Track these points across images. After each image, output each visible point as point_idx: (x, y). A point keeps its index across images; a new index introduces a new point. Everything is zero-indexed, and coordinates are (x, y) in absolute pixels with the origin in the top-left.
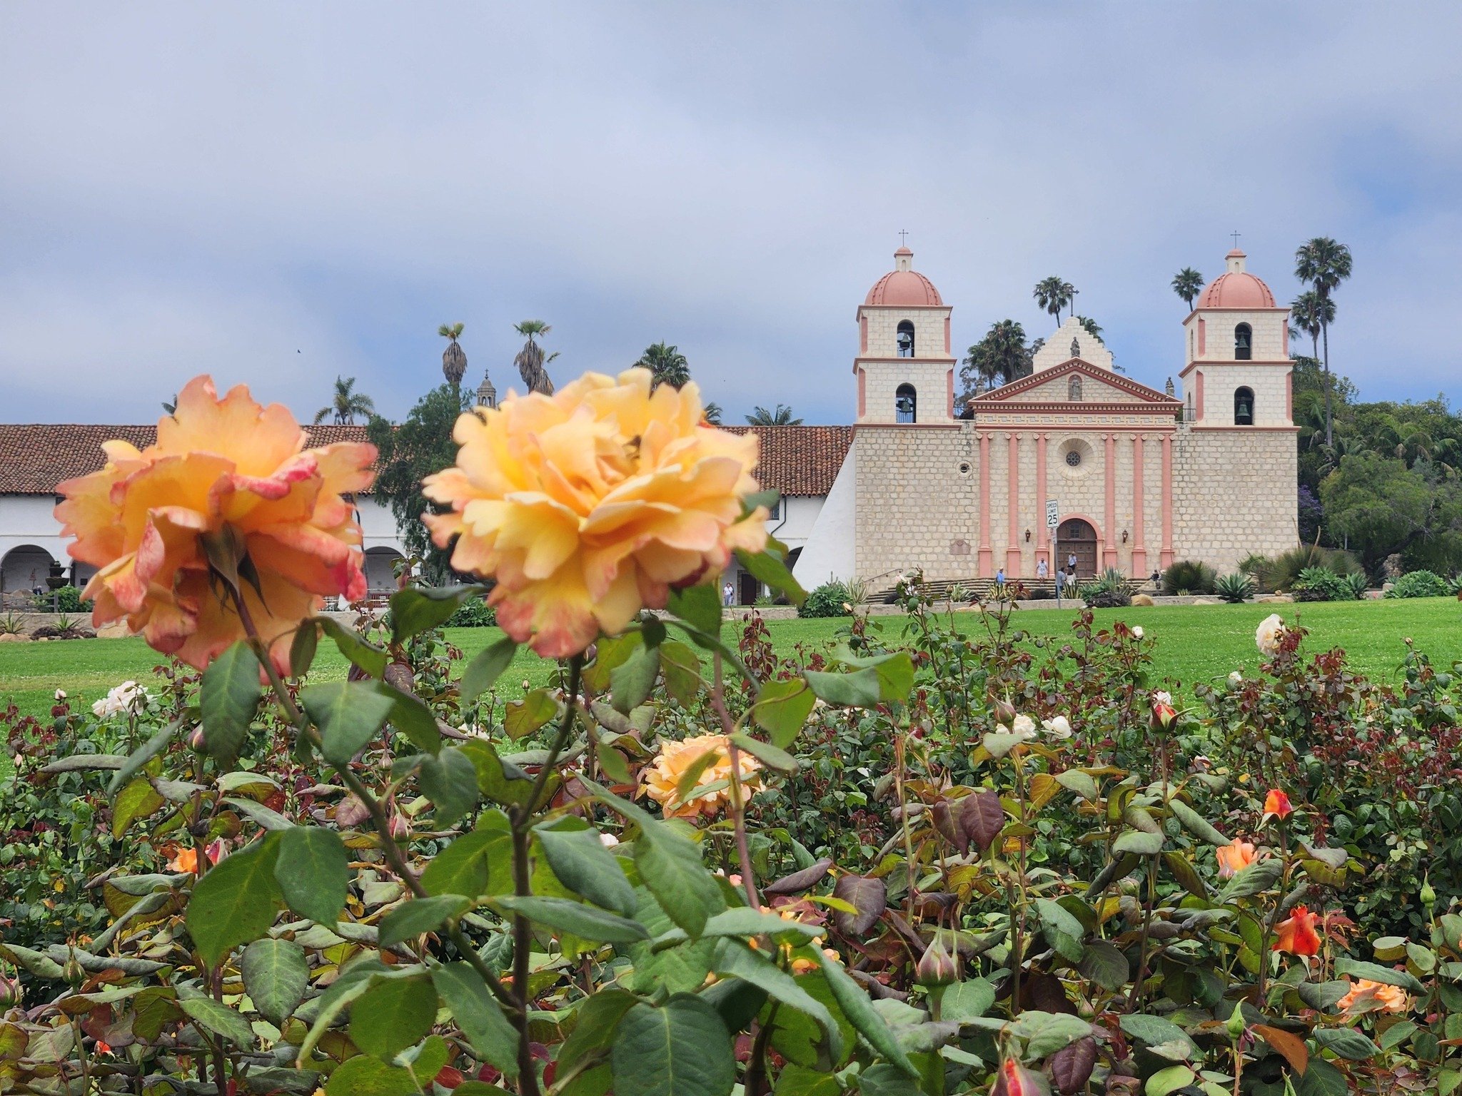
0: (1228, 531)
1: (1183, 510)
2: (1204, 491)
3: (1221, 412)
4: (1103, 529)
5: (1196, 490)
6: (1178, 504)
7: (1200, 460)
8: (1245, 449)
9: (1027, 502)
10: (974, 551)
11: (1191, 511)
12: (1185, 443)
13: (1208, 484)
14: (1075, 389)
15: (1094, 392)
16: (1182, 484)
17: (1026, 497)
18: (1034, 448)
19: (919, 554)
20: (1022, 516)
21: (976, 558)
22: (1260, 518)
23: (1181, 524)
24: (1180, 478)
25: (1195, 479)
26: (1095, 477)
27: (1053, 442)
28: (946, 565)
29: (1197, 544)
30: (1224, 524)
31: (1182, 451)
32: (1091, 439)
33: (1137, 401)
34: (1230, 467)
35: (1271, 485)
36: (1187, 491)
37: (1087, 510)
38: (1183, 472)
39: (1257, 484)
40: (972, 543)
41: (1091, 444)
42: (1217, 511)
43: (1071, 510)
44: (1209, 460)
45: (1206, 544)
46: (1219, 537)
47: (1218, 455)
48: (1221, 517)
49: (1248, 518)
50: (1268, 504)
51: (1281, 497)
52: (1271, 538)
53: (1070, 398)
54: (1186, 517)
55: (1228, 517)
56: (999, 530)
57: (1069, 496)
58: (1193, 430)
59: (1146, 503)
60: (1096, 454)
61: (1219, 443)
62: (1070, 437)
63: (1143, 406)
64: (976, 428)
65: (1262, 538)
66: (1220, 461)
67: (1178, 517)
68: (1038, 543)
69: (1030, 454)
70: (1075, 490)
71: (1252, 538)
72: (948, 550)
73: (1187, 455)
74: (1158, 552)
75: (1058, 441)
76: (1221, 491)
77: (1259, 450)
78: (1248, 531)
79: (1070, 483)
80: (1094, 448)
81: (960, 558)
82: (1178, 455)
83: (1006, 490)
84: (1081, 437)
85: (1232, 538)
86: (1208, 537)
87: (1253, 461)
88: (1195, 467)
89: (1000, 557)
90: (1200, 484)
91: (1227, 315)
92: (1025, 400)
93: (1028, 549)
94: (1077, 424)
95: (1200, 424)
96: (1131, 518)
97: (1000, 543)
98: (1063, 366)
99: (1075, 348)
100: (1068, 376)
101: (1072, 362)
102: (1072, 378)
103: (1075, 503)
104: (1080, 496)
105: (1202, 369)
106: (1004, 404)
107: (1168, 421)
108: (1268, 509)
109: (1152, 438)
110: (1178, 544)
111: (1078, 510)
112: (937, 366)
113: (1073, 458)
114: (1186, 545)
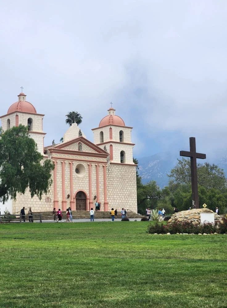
0: (120, 197)
1: (109, 190)
2: (114, 184)
3: (117, 159)
4: (88, 195)
5: (112, 183)
6: (108, 188)
7: (113, 174)
8: (124, 171)
9: (67, 185)
10: (52, 201)
11: (111, 190)
12: (109, 168)
13: (115, 181)
14: (80, 147)
15: (86, 149)
16: (109, 181)
17: (67, 183)
18: (69, 166)
19: (36, 202)
20: (66, 189)
21: (53, 204)
22: (128, 193)
23: (109, 194)
24: (108, 179)
25: (112, 179)
26: (86, 177)
27: (74, 165)
28: (44, 206)
29: (113, 201)
30: (120, 195)
31: (109, 170)
32: (85, 164)
33: (97, 152)
34: (120, 176)
35: (130, 182)
36: (110, 183)
37: (84, 188)
38: (109, 177)
39: (127, 182)
40: (52, 198)
41: (85, 166)
42: (118, 190)
43: (80, 188)
44: (115, 174)
45: (115, 201)
46: (118, 199)
47: (117, 172)
48: (119, 192)
49: (125, 193)
50: (130, 189)
51: (133, 187)
52: (131, 199)
53: (79, 150)
54: (110, 192)
55: (120, 192)
56: (59, 194)
57: (79, 183)
58: (111, 163)
59: (100, 187)
60: (86, 170)
61: (118, 168)
62: (79, 163)
63: (98, 154)
64: (52, 158)
65: (129, 199)
66: (118, 174)
67: (108, 192)
68: (71, 199)
69: (68, 169)
70: (80, 181)
71: (126, 199)
72: (44, 201)
73: (110, 172)
74: (103, 203)
75: (76, 164)
76: (118, 184)
77: (127, 171)
78: (125, 197)
79: (79, 179)
80: (86, 168)
81: (48, 203)
82: (107, 171)
83: (61, 180)
84: (82, 164)
85: (121, 199)
86: (116, 199)
87: (126, 175)
88: (112, 176)
89: (60, 203)
90: (113, 181)
91: (117, 127)
92: (66, 149)
93: (68, 201)
94: (81, 159)
95: (112, 162)
96: (96, 192)
97: (60, 199)
98: (76, 139)
99: (80, 133)
100: (78, 142)
101: (80, 138)
102: (79, 143)
103: (81, 186)
104: (82, 184)
105: (112, 144)
106: (61, 150)
107: (104, 160)
108: (130, 190)
109: (101, 165)
110: (108, 201)
111: (82, 188)
112: (40, 135)
113: (78, 171)
114: (110, 201)
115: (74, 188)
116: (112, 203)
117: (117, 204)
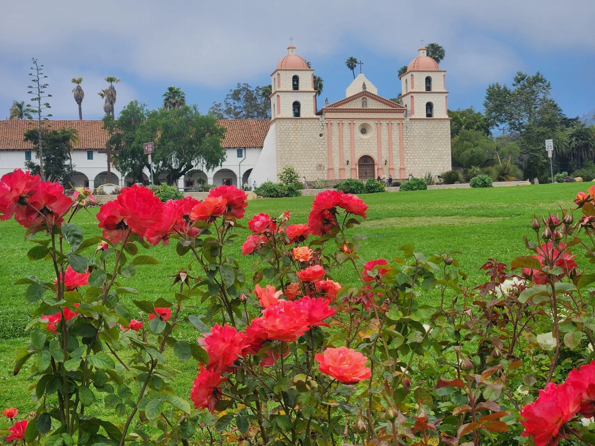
0: (425, 160)
1: (407, 152)
2: (416, 144)
3: (421, 112)
4: (377, 159)
5: (412, 144)
6: (406, 149)
7: (414, 132)
8: (431, 127)
9: (347, 149)
10: (326, 169)
11: (411, 152)
12: (408, 125)
13: (417, 141)
14: (364, 103)
15: (372, 104)
16: (407, 141)
17: (346, 146)
18: (349, 127)
19: (304, 170)
20: (345, 154)
21: (327, 172)
22: (436, 154)
23: (407, 157)
24: (406, 139)
25: (412, 139)
26: (373, 138)
27: (356, 124)
28: (315, 175)
29: (413, 165)
30: (423, 157)
31: (407, 128)
32: (371, 123)
33: (389, 108)
34: (425, 134)
35: (441, 141)
36: (409, 144)
37: (371, 152)
38: (407, 136)
39: (436, 141)
40: (325, 166)
41: (371, 125)
42: (421, 152)
43: (364, 152)
44: (417, 132)
45: (417, 165)
46: (422, 162)
47: (420, 129)
48: (422, 154)
49: (433, 154)
50: (440, 149)
51: (444, 146)
52: (441, 162)
53: (363, 106)
54: (409, 155)
55: (425, 154)
56: (336, 160)
57: (364, 146)
58: (410, 119)
59: (393, 149)
60: (373, 129)
61: (421, 125)
62: (363, 122)
63: (391, 110)
64: (325, 119)
65: (438, 162)
66: (421, 132)
67: (406, 155)
68: (352, 165)
69: (347, 129)
70: (366, 143)
71: (434, 162)
72: (315, 169)
73: (409, 129)
74: (399, 169)
75: (358, 124)
76: (422, 144)
77: (436, 127)
78: (433, 160)
79: (363, 141)
80: (373, 127)
81: (321, 172)
82: (405, 129)
83: (338, 144)
84: (367, 122)
85: (426, 163)
86: (418, 162)
87: (434, 132)
88: (412, 134)
89: (336, 171)
90: (414, 141)
91: (422, 73)
92: (345, 107)
93: (348, 168)
94: (366, 117)
95: (413, 117)
96: (388, 155)
97: (336, 166)
98: (360, 93)
99: (364, 86)
100: (361, 98)
101: (363, 92)
102: (363, 98)
103: (366, 149)
104: (368, 146)
105: (413, 95)
106: (337, 109)
107: (401, 116)
108: (440, 151)
109: (395, 123)
110: (406, 165)
111: (367, 152)
112: (309, 94)
113: (364, 131)
114: (409, 166)
115: (356, 152)
116: (412, 168)
117: (419, 168)
